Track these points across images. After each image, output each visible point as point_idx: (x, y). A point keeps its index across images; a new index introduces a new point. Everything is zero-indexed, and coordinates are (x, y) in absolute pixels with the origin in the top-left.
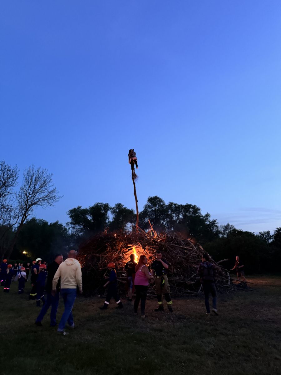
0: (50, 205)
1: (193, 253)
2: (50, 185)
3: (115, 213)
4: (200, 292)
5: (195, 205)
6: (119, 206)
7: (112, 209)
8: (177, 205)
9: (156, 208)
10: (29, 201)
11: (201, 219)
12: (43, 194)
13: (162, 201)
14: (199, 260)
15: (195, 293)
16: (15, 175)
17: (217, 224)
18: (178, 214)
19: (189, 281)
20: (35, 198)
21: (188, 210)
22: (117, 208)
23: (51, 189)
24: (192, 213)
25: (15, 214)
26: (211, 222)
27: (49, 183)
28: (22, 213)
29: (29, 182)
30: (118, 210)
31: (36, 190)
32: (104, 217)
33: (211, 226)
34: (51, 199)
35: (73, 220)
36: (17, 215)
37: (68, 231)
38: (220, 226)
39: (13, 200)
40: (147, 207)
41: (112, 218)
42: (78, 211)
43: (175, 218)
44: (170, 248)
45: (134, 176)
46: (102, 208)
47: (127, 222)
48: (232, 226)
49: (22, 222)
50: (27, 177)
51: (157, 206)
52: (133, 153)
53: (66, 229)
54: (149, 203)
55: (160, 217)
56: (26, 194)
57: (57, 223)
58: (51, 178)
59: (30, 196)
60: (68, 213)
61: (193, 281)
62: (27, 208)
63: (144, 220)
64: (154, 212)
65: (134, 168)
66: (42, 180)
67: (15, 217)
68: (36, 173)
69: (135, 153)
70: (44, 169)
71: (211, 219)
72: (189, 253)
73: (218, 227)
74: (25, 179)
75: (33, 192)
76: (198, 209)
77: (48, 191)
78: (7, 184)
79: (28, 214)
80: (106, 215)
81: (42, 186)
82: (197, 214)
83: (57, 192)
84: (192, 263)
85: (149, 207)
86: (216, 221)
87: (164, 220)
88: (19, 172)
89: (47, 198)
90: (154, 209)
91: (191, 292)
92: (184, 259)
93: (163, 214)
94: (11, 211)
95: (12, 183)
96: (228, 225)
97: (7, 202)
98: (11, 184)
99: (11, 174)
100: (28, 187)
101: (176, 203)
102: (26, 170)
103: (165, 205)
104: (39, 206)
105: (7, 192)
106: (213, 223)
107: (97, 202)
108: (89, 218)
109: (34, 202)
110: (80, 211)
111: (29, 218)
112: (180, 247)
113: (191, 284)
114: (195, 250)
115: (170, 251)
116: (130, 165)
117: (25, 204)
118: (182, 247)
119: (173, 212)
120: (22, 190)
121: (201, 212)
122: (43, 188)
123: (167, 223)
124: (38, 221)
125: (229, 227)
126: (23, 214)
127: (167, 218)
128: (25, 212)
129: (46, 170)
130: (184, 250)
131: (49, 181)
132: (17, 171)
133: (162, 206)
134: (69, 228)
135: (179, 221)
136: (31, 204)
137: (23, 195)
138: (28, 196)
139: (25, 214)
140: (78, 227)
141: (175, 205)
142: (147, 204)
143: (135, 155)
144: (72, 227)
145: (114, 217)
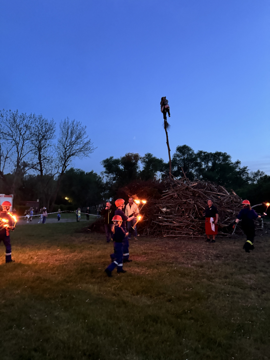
0: (86, 155)
1: (226, 199)
2: (84, 137)
3: (145, 162)
4: (233, 234)
5: (225, 152)
6: (149, 156)
7: (142, 159)
8: (206, 154)
9: (185, 156)
10: (67, 152)
11: (231, 167)
12: (79, 145)
13: (191, 150)
14: (233, 205)
15: (229, 235)
16: (53, 128)
17: (247, 170)
18: (207, 162)
19: (223, 224)
20: (72, 150)
21: (217, 158)
22: (147, 158)
23: (86, 141)
24: (222, 161)
25: (55, 165)
26: (241, 169)
27: (84, 135)
28: (62, 163)
29: (65, 135)
30: (147, 160)
31: (73, 142)
32: (135, 166)
33: (241, 173)
34: (86, 150)
35: (107, 170)
36: (57, 166)
37: (103, 179)
38: (250, 173)
39: (53, 152)
40: (176, 156)
41: (143, 167)
42: (110, 161)
43: (203, 167)
44: (204, 194)
45: (166, 125)
46: (133, 158)
47: (156, 171)
48: (262, 172)
49: (63, 172)
50: (63, 130)
51: (186, 155)
52: (165, 101)
53: (100, 178)
54: (178, 152)
55: (189, 166)
56: (64, 146)
57: (92, 172)
58: (85, 131)
59: (68, 148)
60: (102, 163)
61: (226, 224)
62: (66, 159)
63: (173, 169)
64: (182, 161)
65: (166, 117)
66: (77, 132)
67: (56, 167)
68: (71, 126)
69: (167, 101)
70: (78, 121)
71: (241, 166)
72: (222, 198)
73: (248, 174)
74: (61, 132)
75: (70, 144)
76: (228, 157)
77: (83, 143)
78: (46, 137)
79: (68, 164)
80: (137, 164)
81: (77, 138)
82: (227, 162)
83: (91, 144)
84: (226, 208)
85: (178, 156)
86: (246, 168)
87: (192, 168)
88: (55, 125)
89: (82, 150)
90: (183, 158)
91: (225, 234)
92: (217, 204)
93: (192, 163)
94: (52, 162)
95: (50, 135)
96: (259, 171)
97: (48, 153)
98: (49, 137)
99: (49, 127)
100: (65, 139)
101: (205, 151)
102: (62, 123)
103: (193, 153)
104: (76, 157)
105: (47, 144)
106: (244, 170)
107: (128, 153)
108: (121, 167)
109: (72, 153)
110: (112, 161)
111: (68, 168)
112: (214, 193)
113: (225, 227)
114: (229, 196)
115: (204, 197)
116: (162, 114)
117: (64, 155)
118: (215, 193)
119: (203, 160)
120: (60, 142)
121: (231, 159)
122: (79, 140)
123: (196, 171)
124: (76, 170)
125: (259, 174)
126: (63, 165)
127: (195, 166)
128: (65, 163)
129: (80, 123)
130: (218, 196)
131: (83, 133)
132: (54, 124)
133: (191, 155)
134: (103, 177)
135: (208, 169)
136: (69, 155)
137: (61, 147)
138: (66, 148)
139: (64, 164)
140: (112, 176)
141: (204, 153)
142: (176, 153)
143: (168, 102)
144: (106, 176)
145: (144, 166)
